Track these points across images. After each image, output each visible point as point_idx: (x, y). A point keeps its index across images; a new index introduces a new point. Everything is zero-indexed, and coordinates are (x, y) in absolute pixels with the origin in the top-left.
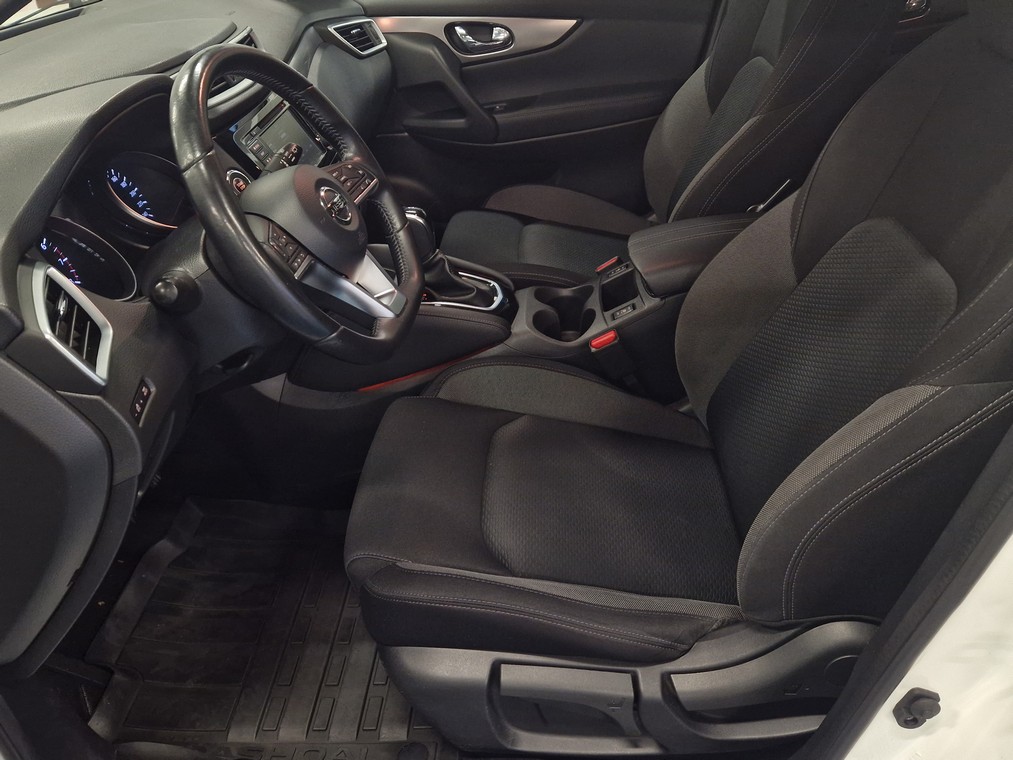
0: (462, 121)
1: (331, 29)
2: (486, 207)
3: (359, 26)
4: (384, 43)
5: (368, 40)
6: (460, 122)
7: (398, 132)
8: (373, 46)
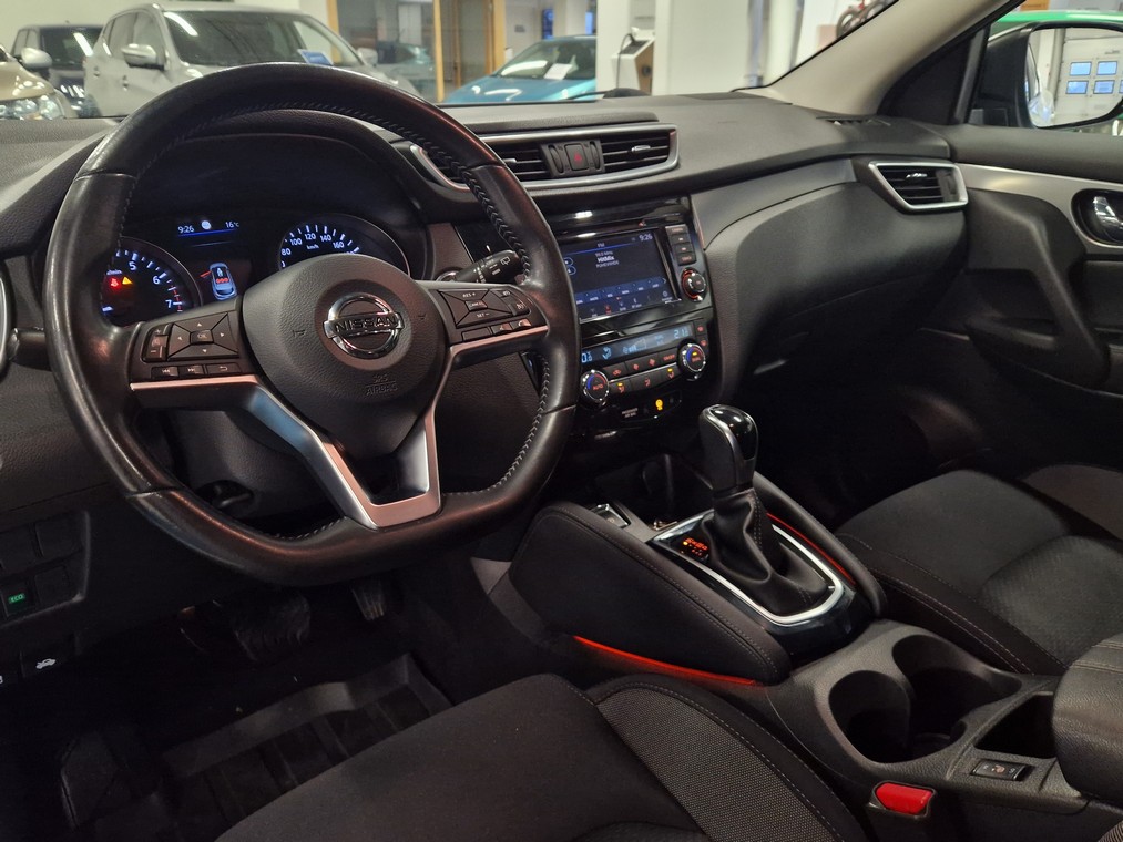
0: (1049, 339)
1: (872, 166)
2: (1025, 481)
3: (931, 171)
4: (964, 200)
5: (938, 192)
6: (1046, 340)
7: (956, 332)
8: (940, 201)
